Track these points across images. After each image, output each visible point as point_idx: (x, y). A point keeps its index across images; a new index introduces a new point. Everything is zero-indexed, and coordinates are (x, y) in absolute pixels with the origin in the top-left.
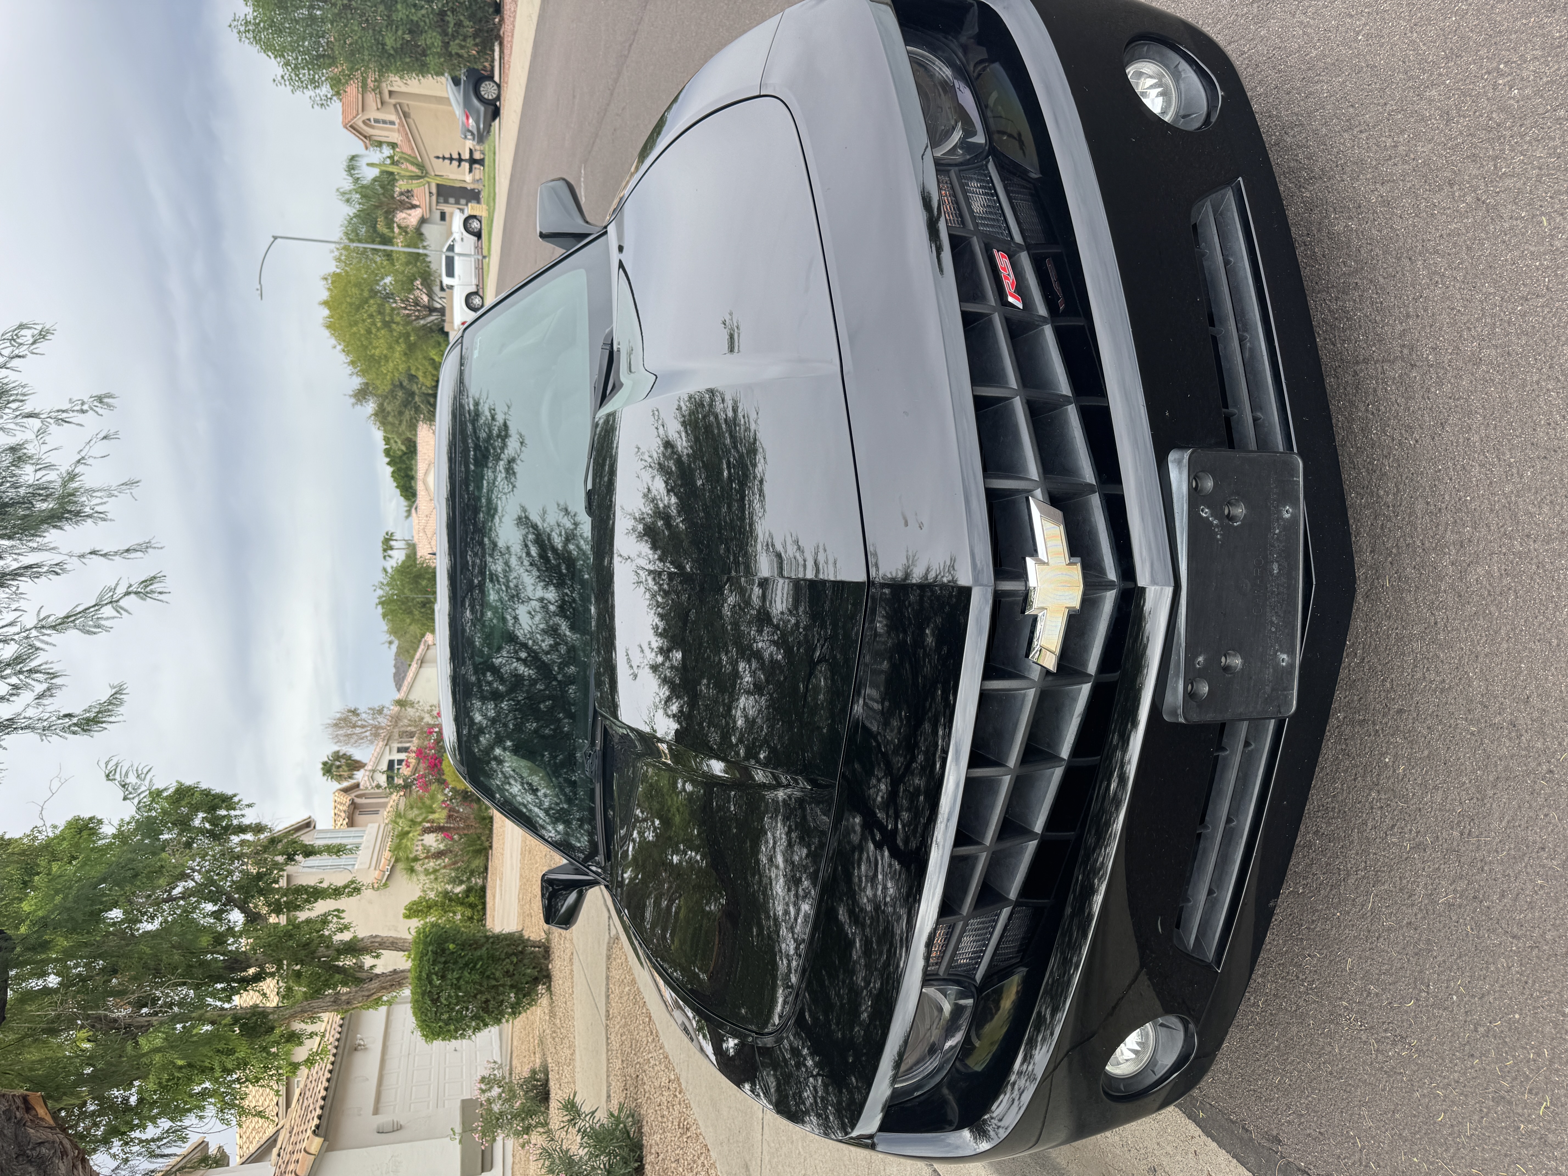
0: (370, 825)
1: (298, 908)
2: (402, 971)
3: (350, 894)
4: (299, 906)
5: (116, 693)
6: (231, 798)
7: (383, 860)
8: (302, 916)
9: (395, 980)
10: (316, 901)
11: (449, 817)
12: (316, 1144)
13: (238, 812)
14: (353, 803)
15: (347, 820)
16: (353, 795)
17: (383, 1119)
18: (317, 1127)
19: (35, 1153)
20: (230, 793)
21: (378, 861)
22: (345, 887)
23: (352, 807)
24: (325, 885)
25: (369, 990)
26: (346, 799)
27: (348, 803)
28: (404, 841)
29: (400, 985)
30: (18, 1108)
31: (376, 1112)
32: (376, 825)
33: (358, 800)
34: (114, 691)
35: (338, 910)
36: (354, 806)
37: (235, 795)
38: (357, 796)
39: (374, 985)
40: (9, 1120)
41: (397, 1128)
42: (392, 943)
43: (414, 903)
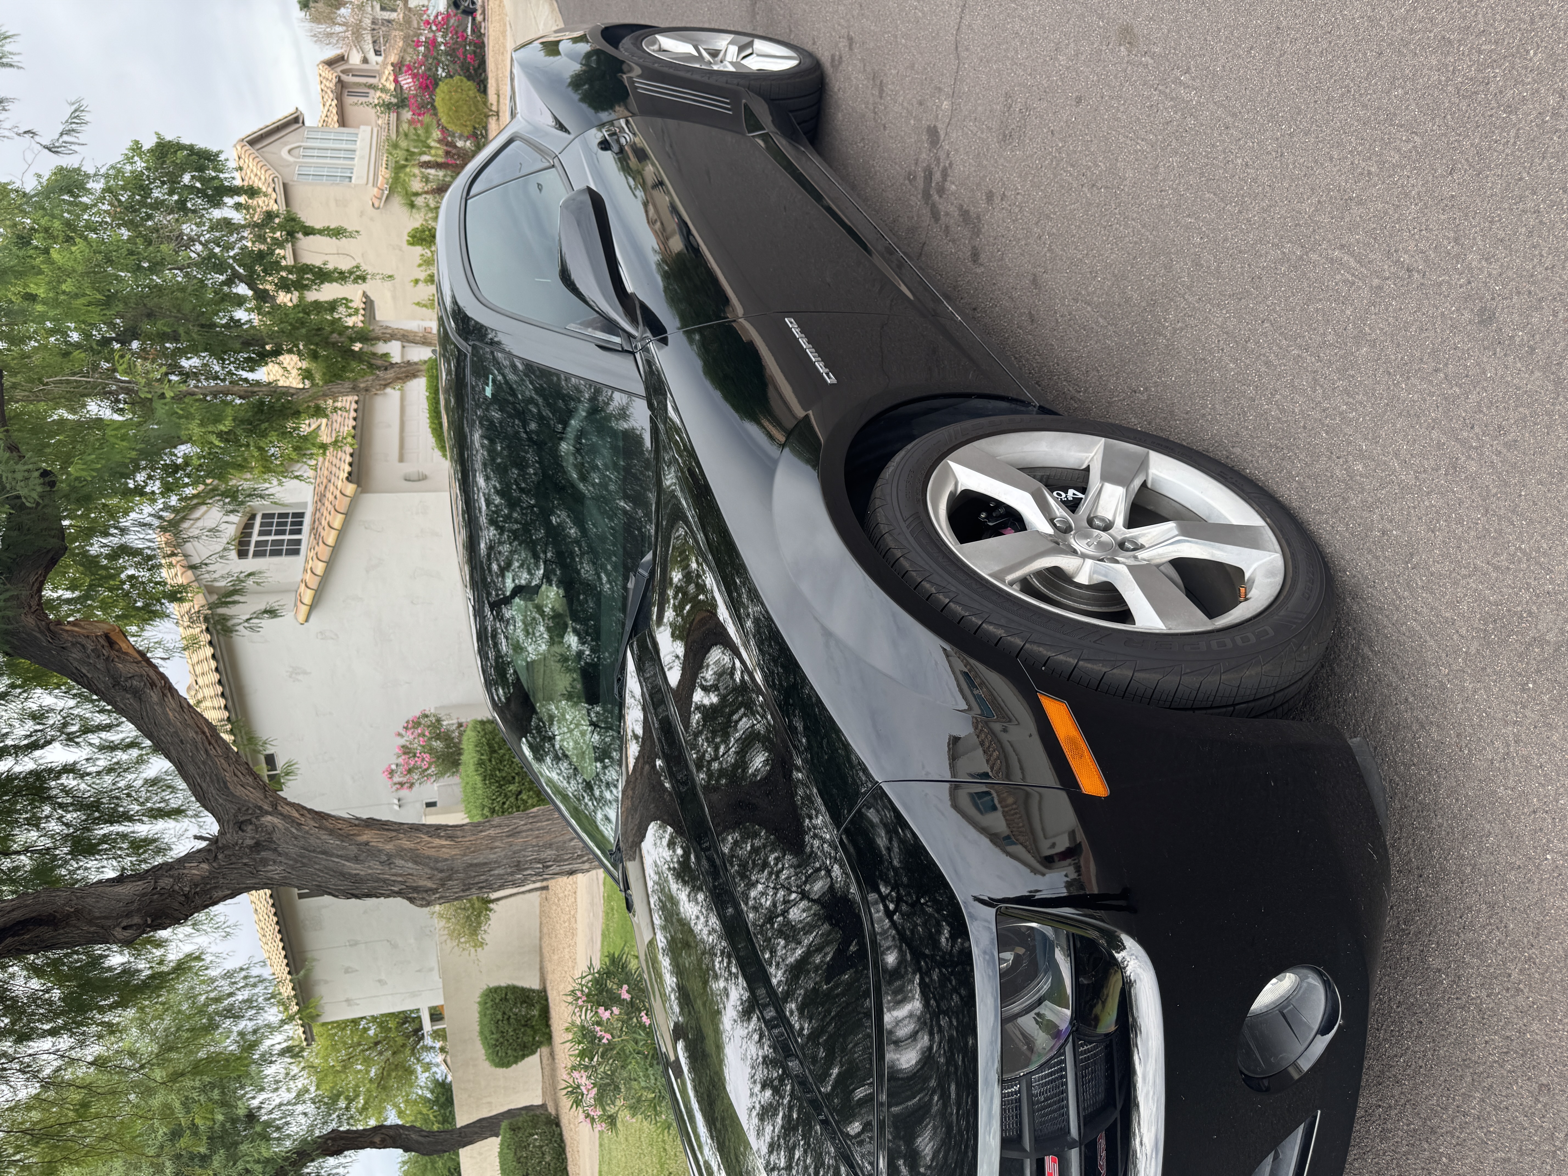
0: (362, 127)
1: (306, 287)
2: (416, 364)
3: (355, 281)
4: (306, 285)
5: (76, 111)
6: (217, 155)
7: (380, 178)
8: (312, 296)
9: (409, 371)
10: (322, 283)
11: (447, 153)
12: (350, 488)
13: (226, 175)
14: (340, 81)
15: (335, 102)
16: (339, 69)
17: (409, 468)
18: (350, 474)
19: (128, 685)
20: (215, 150)
21: (376, 175)
22: (351, 273)
23: (339, 86)
24: (330, 267)
25: (385, 379)
26: (331, 75)
27: (335, 80)
28: (402, 175)
29: (414, 375)
30: (103, 647)
31: (401, 459)
32: (369, 128)
33: (344, 77)
34: (73, 108)
35: (346, 299)
36: (341, 84)
37: (221, 152)
38: (343, 72)
39: (390, 374)
40: (99, 657)
41: (423, 478)
42: (403, 336)
43: (416, 230)
